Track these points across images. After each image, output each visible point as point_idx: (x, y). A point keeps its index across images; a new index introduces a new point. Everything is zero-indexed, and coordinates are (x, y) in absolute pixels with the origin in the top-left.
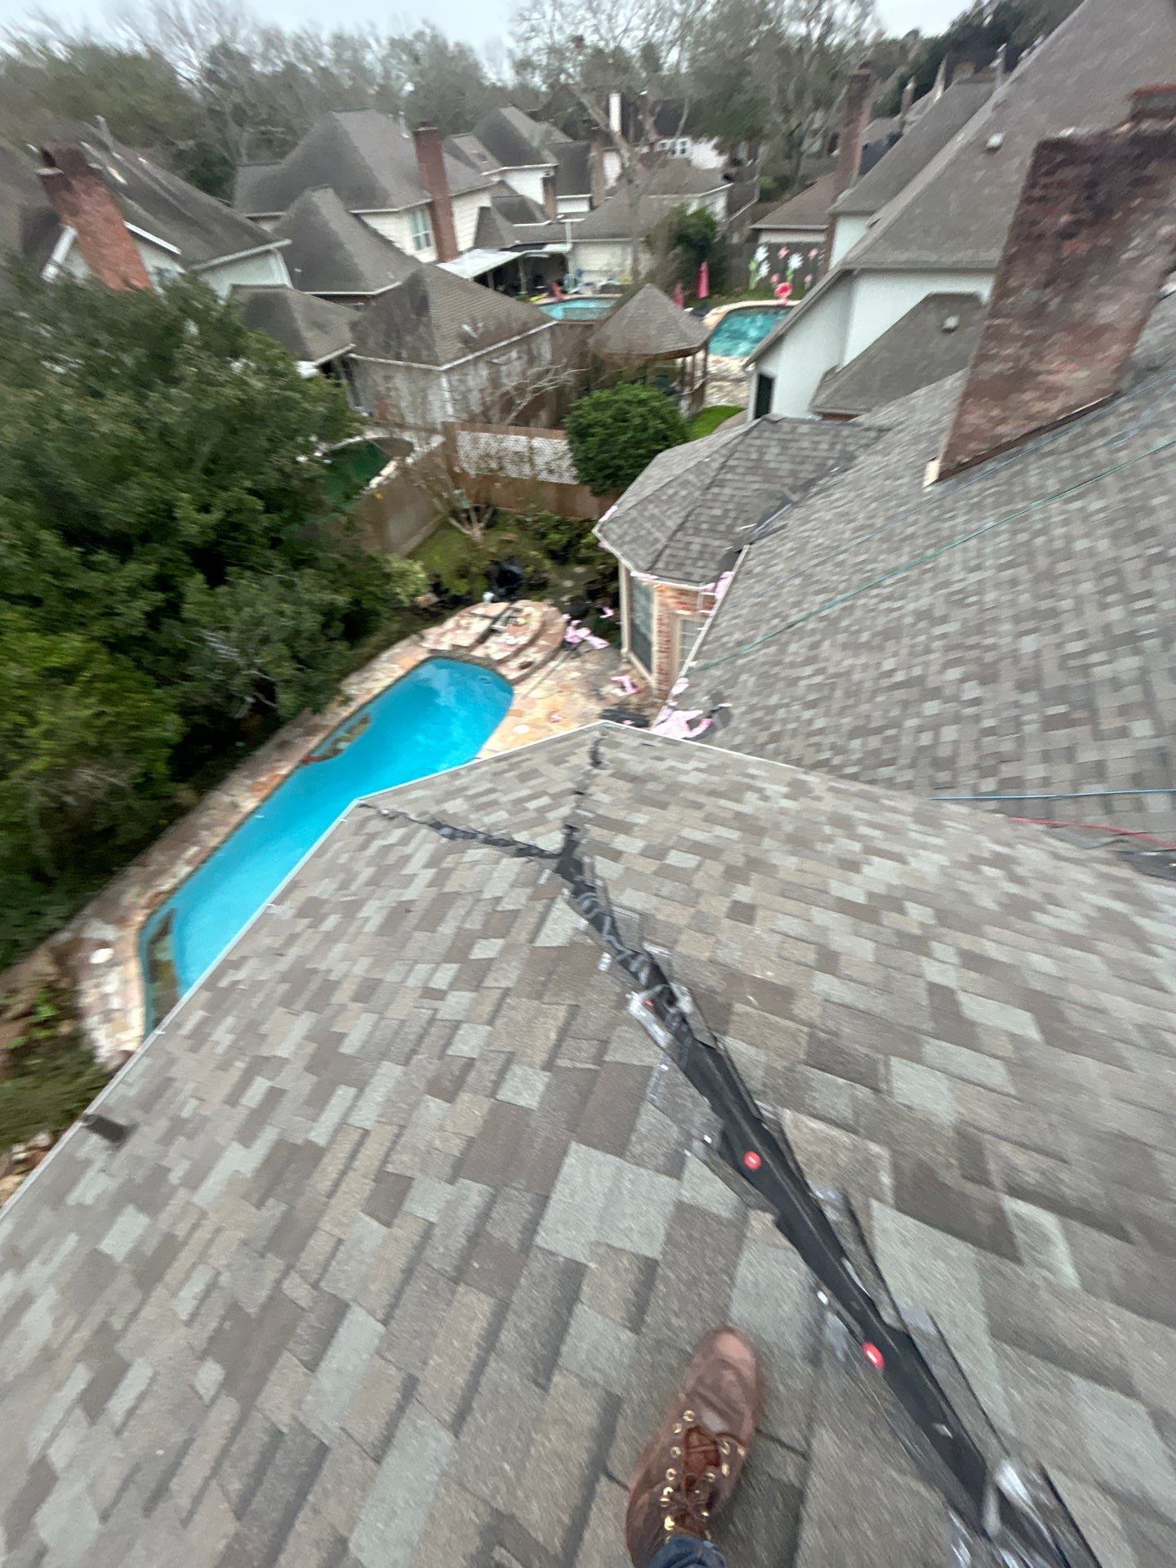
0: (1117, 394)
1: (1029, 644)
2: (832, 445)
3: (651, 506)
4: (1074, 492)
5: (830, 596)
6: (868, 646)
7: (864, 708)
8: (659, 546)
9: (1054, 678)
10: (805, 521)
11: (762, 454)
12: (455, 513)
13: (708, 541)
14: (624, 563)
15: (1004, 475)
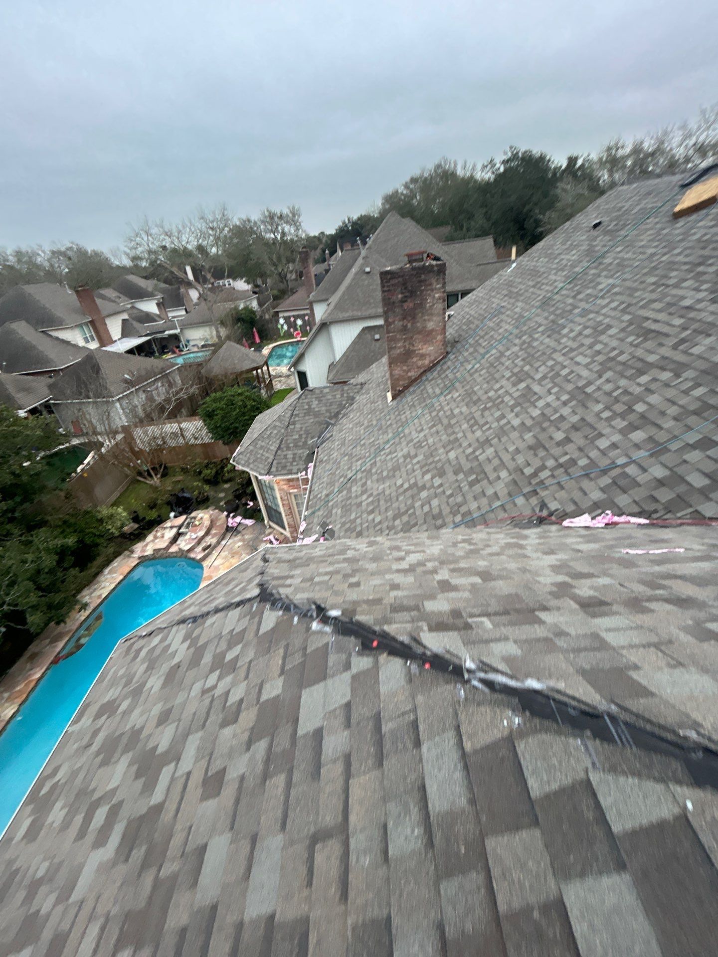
0: (448, 353)
1: (452, 455)
2: (342, 395)
3: (260, 442)
4: (447, 392)
5: (364, 460)
6: (388, 477)
7: (395, 505)
8: (270, 460)
9: (466, 466)
10: (341, 431)
11: (310, 406)
12: (140, 474)
13: (296, 451)
14: (253, 473)
15: (418, 391)
